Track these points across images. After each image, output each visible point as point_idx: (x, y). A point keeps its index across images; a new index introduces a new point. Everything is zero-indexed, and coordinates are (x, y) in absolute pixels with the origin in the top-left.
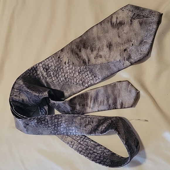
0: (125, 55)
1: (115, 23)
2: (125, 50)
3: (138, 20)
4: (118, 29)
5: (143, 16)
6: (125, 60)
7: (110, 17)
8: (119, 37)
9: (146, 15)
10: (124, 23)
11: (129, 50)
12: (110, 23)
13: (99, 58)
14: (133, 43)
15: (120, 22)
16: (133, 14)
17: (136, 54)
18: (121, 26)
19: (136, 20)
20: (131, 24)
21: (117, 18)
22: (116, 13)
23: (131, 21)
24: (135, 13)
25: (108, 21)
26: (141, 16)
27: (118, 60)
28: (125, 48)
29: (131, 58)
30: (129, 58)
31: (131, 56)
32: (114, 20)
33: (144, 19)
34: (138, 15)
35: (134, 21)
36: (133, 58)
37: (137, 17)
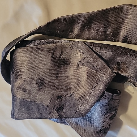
0: (57, 103)
1: (58, 57)
2: (59, 97)
3: (87, 68)
4: (59, 67)
5: (94, 67)
6: (54, 109)
8: (57, 77)
9: (97, 67)
10: (70, 63)
11: (63, 99)
13: (22, 91)
14: (71, 92)
15: (64, 59)
16: (83, 57)
17: (71, 108)
18: (64, 65)
19: (85, 67)
20: (77, 69)
23: (78, 64)
27: (46, 105)
28: (60, 95)
29: (63, 110)
30: (60, 109)
31: (64, 108)
32: (58, 54)
33: (93, 70)
34: (88, 62)
35: (82, 67)
36: (65, 111)
37: (87, 64)
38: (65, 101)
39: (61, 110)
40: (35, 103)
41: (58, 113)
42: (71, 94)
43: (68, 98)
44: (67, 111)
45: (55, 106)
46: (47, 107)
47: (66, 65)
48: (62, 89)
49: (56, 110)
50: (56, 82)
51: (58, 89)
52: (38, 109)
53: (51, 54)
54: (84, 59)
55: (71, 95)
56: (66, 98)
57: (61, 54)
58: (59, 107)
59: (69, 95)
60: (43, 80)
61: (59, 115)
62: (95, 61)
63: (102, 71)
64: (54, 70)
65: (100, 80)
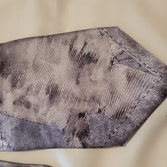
0: (78, 124)
1: (79, 51)
2: (81, 115)
3: (127, 67)
4: (81, 66)
5: (140, 66)
6: (73, 134)
7: (73, 36)
8: (78, 83)
9: (147, 66)
10: (97, 60)
11: (88, 118)
12: (68, 47)
13: (23, 107)
15: (89, 54)
16: (121, 50)
17: (101, 132)
18: (89, 63)
19: (124, 66)
20: (110, 69)
21: (85, 44)
22: (87, 33)
23: (112, 62)
24: (123, 51)
25: (66, 42)
26: (134, 63)
27: (61, 128)
28: (82, 111)
29: (88, 136)
30: (83, 133)
31: (89, 133)
32: (78, 46)
33: (139, 71)
34: (129, 59)
35: (118, 66)
36: (91, 137)
37: (127, 60)
38: (90, 121)
39: (85, 135)
40: (45, 125)
41: (80, 140)
42: (100, 109)
43: (95, 115)
44: (95, 138)
45: (75, 130)
46: (63, 131)
47: (92, 64)
48: (85, 101)
49: (77, 136)
50: (76, 91)
51: (79, 101)
52: (50, 135)
53: (68, 46)
54: (122, 54)
55: (100, 111)
56: (91, 116)
57: (83, 47)
58: (82, 131)
59: (97, 111)
60: (57, 87)
61: (83, 143)
62: (142, 57)
63: (156, 72)
64: (73, 70)
65: (153, 86)
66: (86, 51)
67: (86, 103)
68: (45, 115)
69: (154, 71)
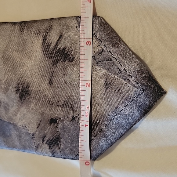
0: (49, 130)
1: (53, 45)
2: (53, 121)
3: (105, 71)
4: (55, 64)
5: (120, 71)
6: (43, 141)
7: (46, 25)
8: (51, 83)
9: (128, 73)
10: (73, 58)
11: (60, 125)
14: (75, 114)
15: (64, 49)
16: (100, 49)
17: (72, 142)
18: (64, 61)
19: (102, 69)
21: (61, 36)
22: (63, 22)
24: (103, 50)
25: (39, 31)
26: (114, 68)
27: (31, 132)
28: (54, 117)
29: (58, 144)
30: (54, 141)
31: (60, 142)
32: (53, 38)
34: (109, 61)
35: (96, 69)
36: (62, 147)
37: (107, 62)
38: (63, 128)
39: (55, 144)
40: (15, 126)
41: (49, 148)
42: (73, 116)
43: (68, 123)
44: (66, 148)
45: (45, 136)
46: (33, 135)
47: (67, 62)
48: (58, 105)
49: (46, 143)
50: (48, 92)
51: (52, 105)
53: (41, 38)
54: (101, 53)
55: (73, 119)
56: (64, 124)
57: (58, 40)
58: (53, 139)
59: (70, 118)
60: (28, 86)
61: (52, 152)
62: (123, 60)
63: (137, 83)
64: (47, 68)
65: (133, 100)
66: (61, 45)
67: (59, 108)
68: (16, 115)
69: (135, 81)
